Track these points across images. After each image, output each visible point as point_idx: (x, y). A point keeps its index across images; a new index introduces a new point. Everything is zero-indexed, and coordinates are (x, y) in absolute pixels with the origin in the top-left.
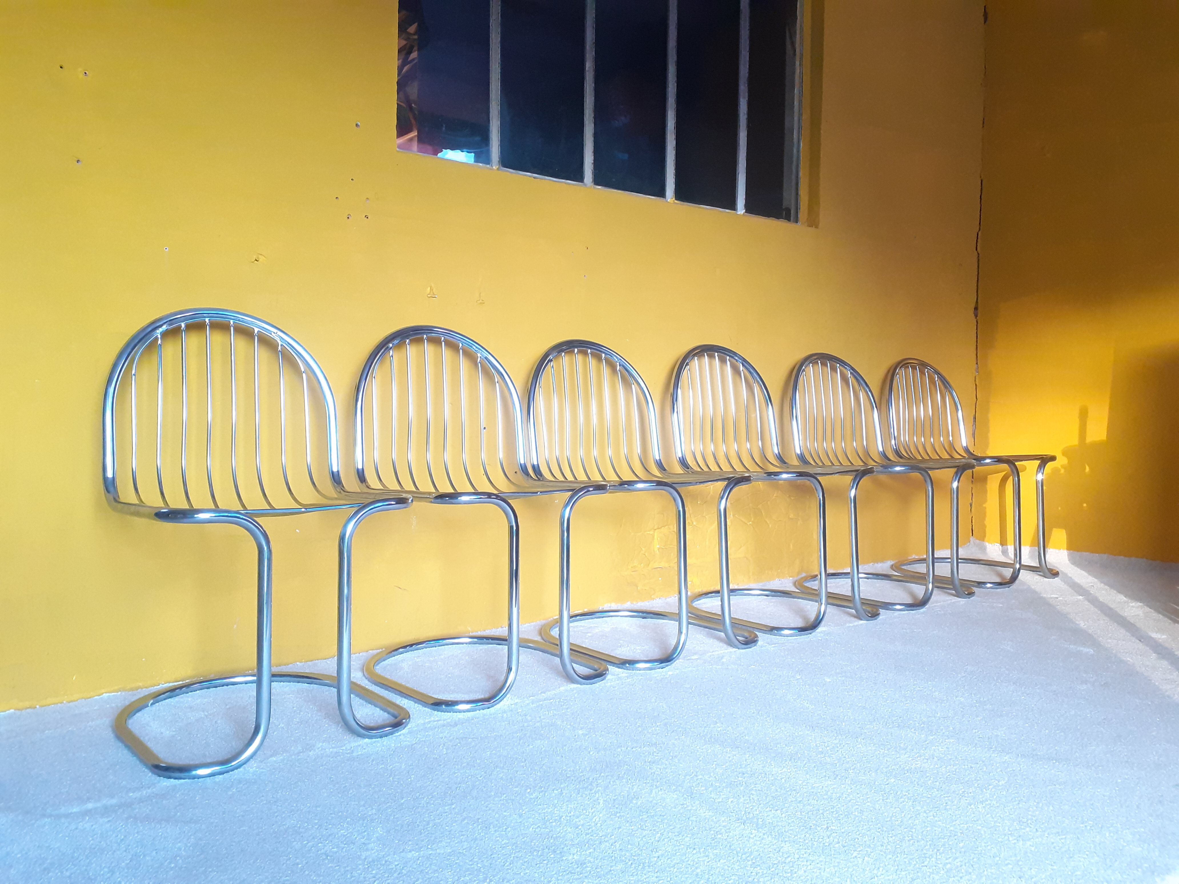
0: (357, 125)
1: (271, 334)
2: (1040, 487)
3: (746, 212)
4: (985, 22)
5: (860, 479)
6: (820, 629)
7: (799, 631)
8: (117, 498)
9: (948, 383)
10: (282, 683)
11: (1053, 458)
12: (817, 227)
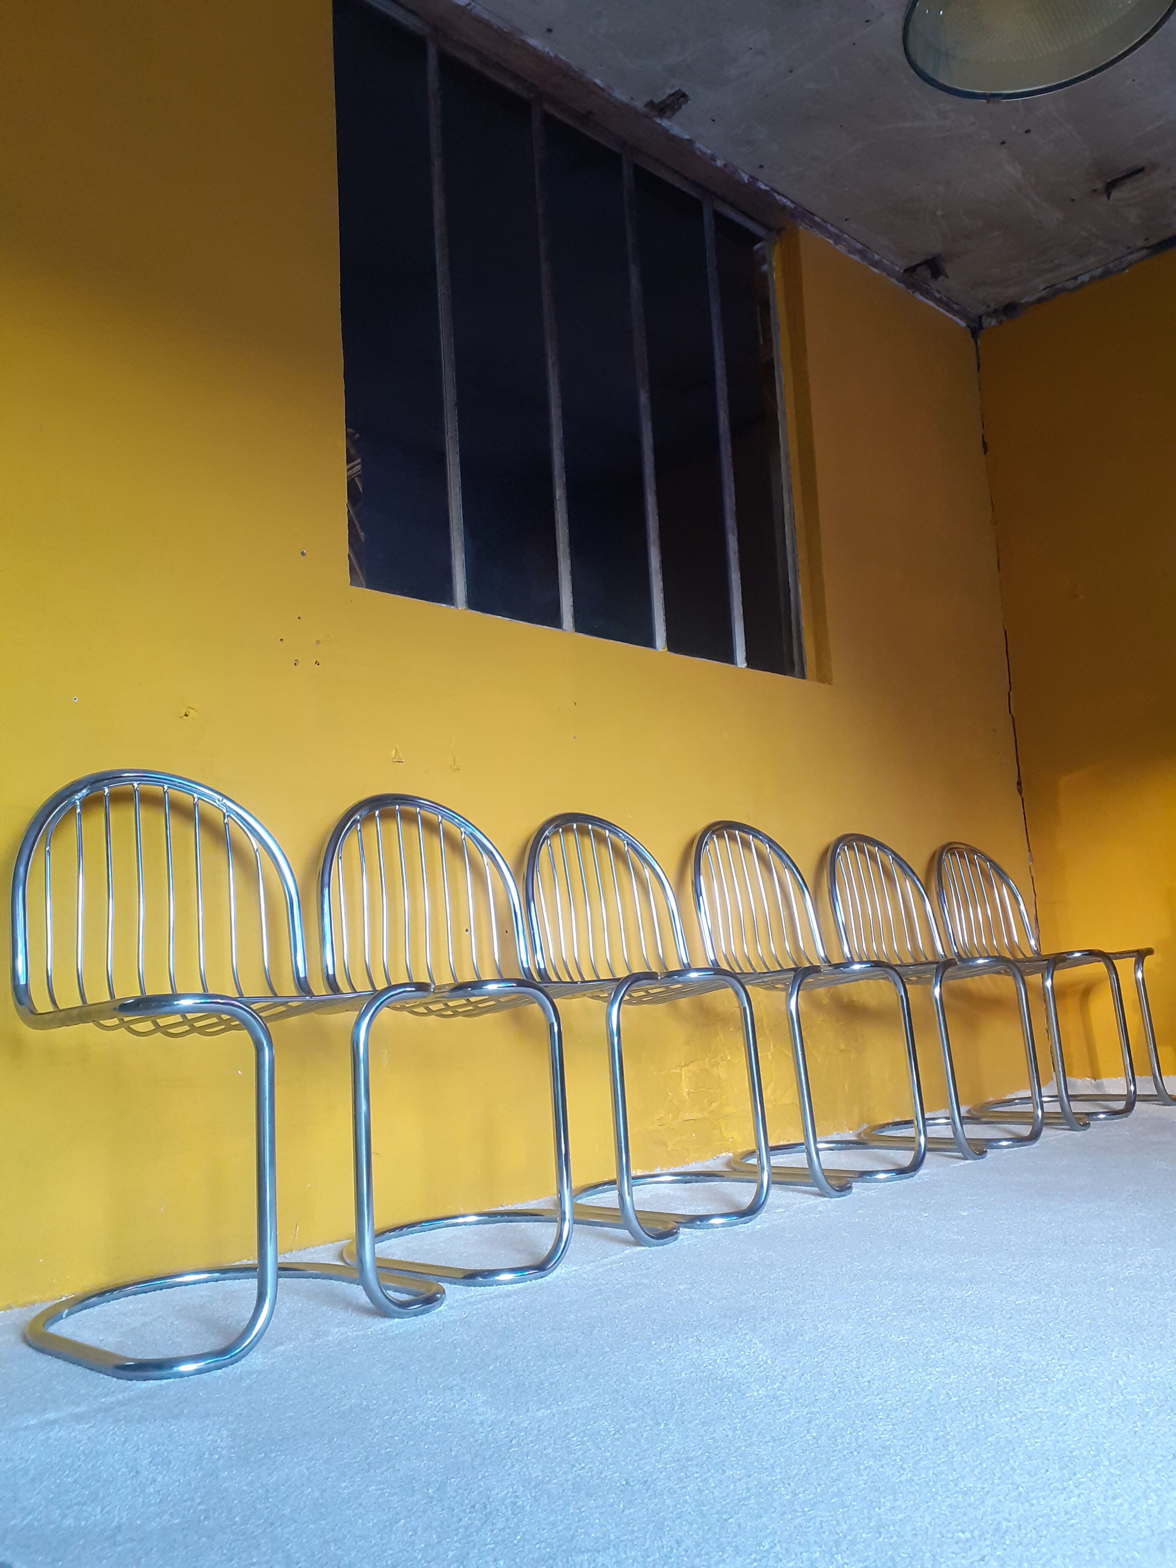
0: (303, 554)
1: (215, 802)
2: (1142, 987)
3: (748, 667)
4: (985, 453)
5: (943, 973)
6: (922, 1171)
7: (897, 1174)
8: (34, 1011)
9: (1004, 874)
10: (237, 1281)
11: (1150, 952)
12: (830, 684)
